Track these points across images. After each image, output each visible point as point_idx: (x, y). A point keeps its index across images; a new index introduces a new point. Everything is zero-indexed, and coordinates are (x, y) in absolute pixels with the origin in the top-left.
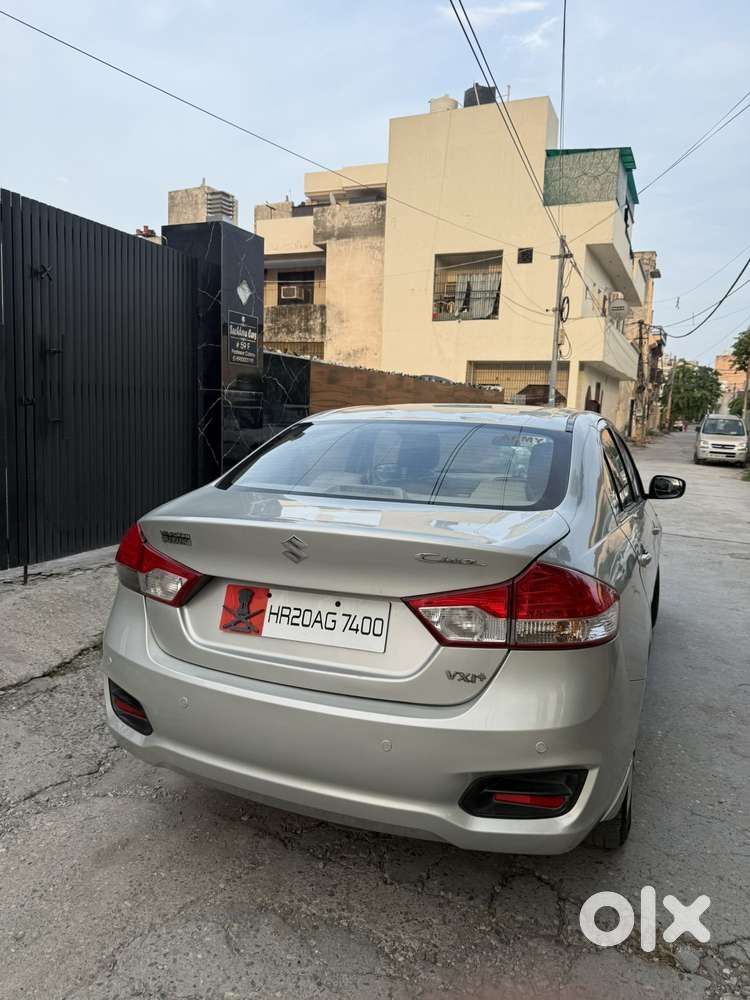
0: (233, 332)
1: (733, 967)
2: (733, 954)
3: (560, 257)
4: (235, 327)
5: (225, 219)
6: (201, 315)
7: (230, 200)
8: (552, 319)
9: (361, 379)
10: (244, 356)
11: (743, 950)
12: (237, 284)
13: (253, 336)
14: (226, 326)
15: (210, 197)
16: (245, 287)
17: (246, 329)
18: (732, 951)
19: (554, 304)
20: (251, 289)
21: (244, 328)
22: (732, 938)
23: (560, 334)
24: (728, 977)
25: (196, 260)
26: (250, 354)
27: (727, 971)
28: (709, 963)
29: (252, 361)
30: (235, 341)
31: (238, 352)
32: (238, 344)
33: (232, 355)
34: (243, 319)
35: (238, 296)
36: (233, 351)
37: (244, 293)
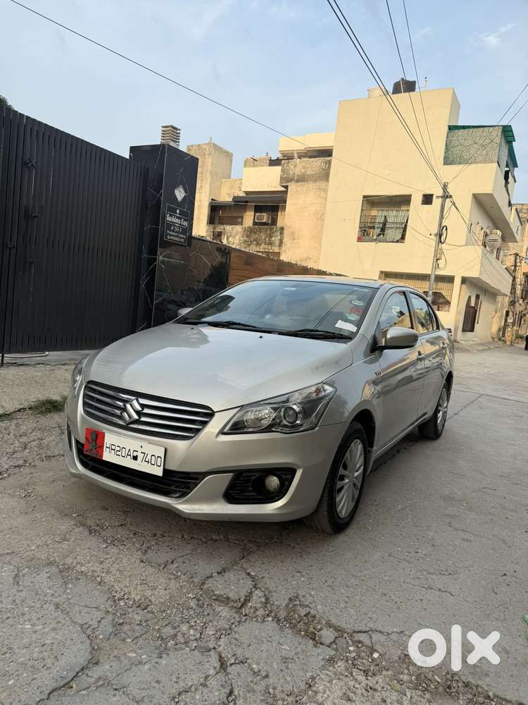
0: (169, 219)
1: (357, 647)
2: (361, 639)
3: (442, 197)
4: (171, 216)
5: (172, 144)
6: (149, 206)
7: (178, 131)
8: (433, 241)
9: (273, 265)
10: (177, 236)
11: (371, 637)
12: (175, 187)
13: (185, 224)
14: (164, 217)
15: (164, 129)
16: (182, 190)
17: (180, 218)
18: (362, 637)
19: (435, 231)
20: (186, 192)
21: (177, 217)
22: (367, 629)
23: (439, 252)
24: (350, 652)
25: (148, 169)
26: (181, 236)
27: (351, 648)
28: (341, 642)
29: (183, 240)
30: (171, 225)
31: (173, 233)
32: (172, 228)
33: (167, 234)
34: (178, 211)
35: (175, 195)
36: (168, 232)
37: (180, 194)
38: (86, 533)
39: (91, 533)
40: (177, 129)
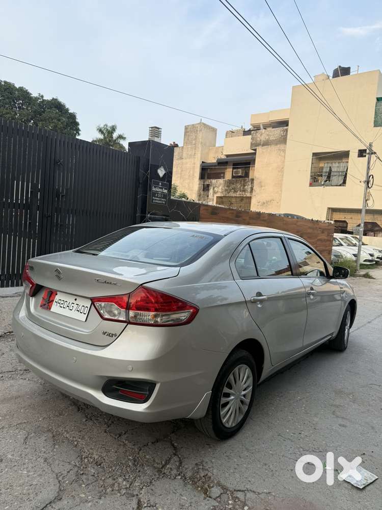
0: (154, 189)
1: (235, 501)
2: (238, 496)
4: (155, 187)
5: (156, 140)
6: (141, 181)
7: (160, 130)
9: (232, 213)
10: (160, 200)
11: (245, 495)
12: (158, 167)
13: (166, 191)
14: (151, 188)
15: (150, 129)
16: (163, 169)
17: (162, 188)
18: (240, 495)
19: (364, 179)
20: (166, 170)
21: (160, 188)
22: (245, 489)
23: (367, 194)
24: (229, 504)
25: (139, 158)
26: (163, 200)
27: (230, 502)
28: (224, 497)
29: (164, 202)
30: (155, 193)
31: (158, 199)
32: (157, 195)
33: (153, 200)
34: (160, 184)
35: (158, 174)
36: (153, 198)
37: (161, 172)
38: (76, 410)
39: (78, 410)
40: (159, 128)
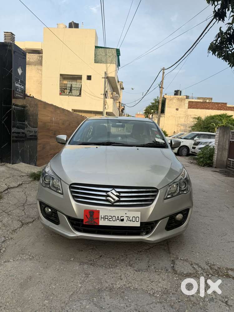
0: (16, 85)
3: (105, 78)
4: (17, 83)
6: (3, 77)
7: (14, 36)
8: (103, 96)
12: (18, 67)
13: (23, 87)
14: (14, 84)
15: (5, 34)
16: (20, 69)
17: (20, 84)
19: (103, 93)
20: (22, 71)
21: (19, 84)
23: (105, 102)
26: (21, 94)
29: (22, 97)
30: (17, 88)
31: (18, 93)
32: (18, 90)
34: (20, 81)
36: (16, 92)
37: (20, 71)
